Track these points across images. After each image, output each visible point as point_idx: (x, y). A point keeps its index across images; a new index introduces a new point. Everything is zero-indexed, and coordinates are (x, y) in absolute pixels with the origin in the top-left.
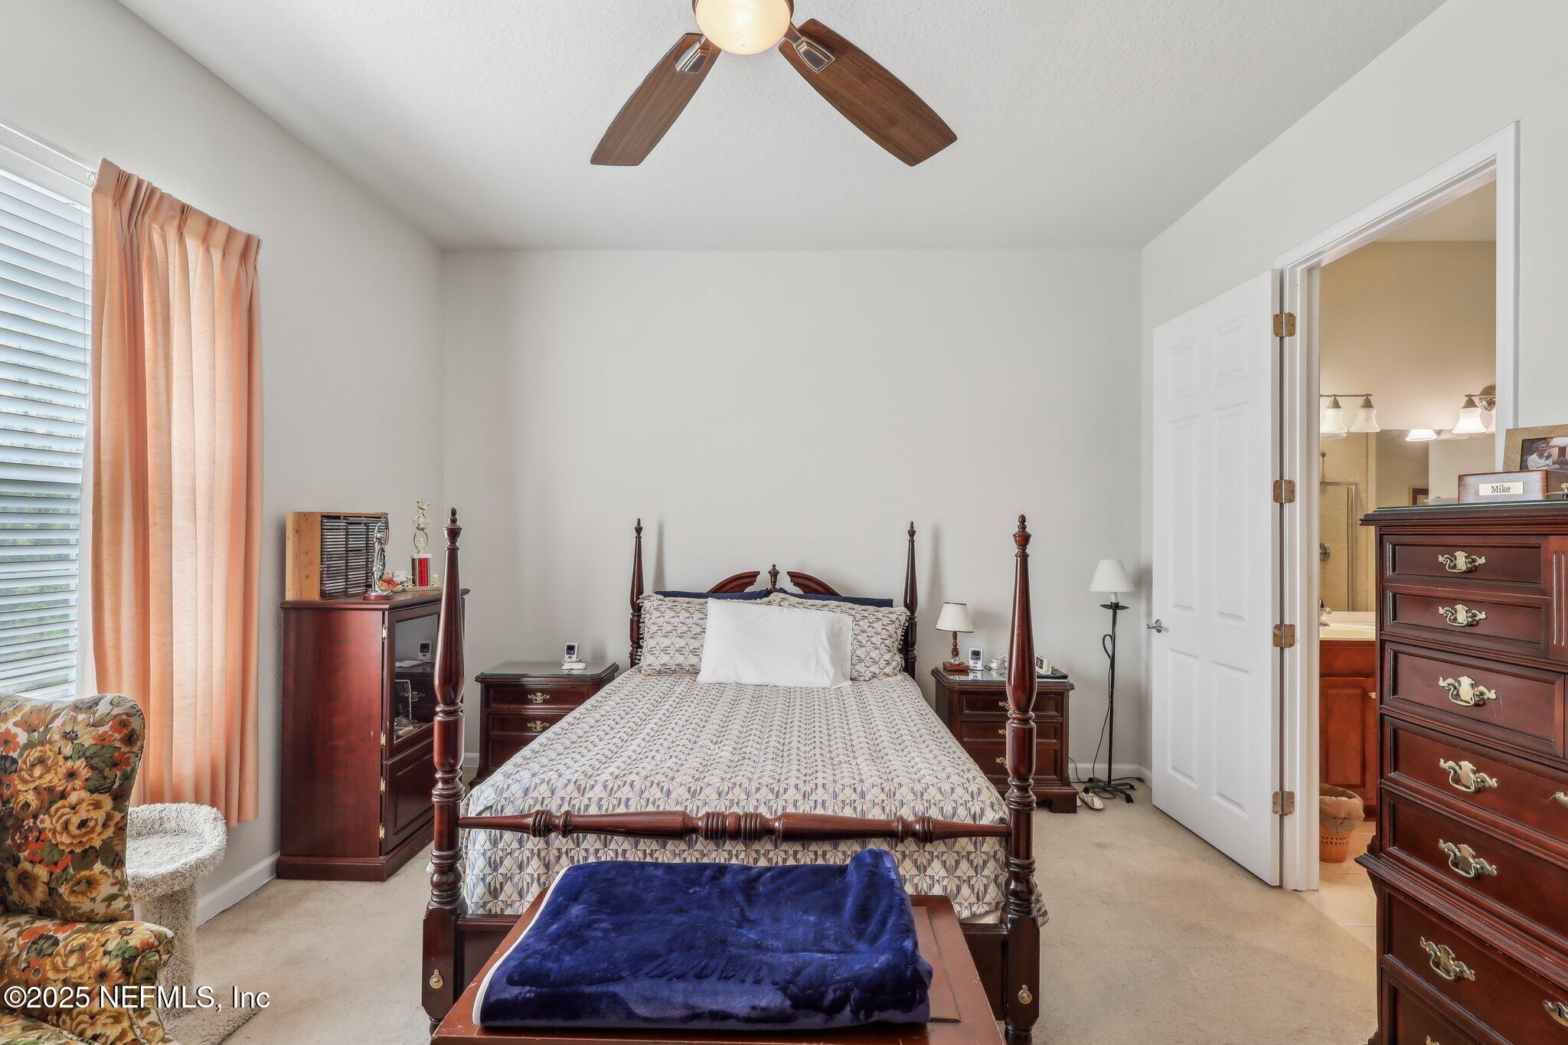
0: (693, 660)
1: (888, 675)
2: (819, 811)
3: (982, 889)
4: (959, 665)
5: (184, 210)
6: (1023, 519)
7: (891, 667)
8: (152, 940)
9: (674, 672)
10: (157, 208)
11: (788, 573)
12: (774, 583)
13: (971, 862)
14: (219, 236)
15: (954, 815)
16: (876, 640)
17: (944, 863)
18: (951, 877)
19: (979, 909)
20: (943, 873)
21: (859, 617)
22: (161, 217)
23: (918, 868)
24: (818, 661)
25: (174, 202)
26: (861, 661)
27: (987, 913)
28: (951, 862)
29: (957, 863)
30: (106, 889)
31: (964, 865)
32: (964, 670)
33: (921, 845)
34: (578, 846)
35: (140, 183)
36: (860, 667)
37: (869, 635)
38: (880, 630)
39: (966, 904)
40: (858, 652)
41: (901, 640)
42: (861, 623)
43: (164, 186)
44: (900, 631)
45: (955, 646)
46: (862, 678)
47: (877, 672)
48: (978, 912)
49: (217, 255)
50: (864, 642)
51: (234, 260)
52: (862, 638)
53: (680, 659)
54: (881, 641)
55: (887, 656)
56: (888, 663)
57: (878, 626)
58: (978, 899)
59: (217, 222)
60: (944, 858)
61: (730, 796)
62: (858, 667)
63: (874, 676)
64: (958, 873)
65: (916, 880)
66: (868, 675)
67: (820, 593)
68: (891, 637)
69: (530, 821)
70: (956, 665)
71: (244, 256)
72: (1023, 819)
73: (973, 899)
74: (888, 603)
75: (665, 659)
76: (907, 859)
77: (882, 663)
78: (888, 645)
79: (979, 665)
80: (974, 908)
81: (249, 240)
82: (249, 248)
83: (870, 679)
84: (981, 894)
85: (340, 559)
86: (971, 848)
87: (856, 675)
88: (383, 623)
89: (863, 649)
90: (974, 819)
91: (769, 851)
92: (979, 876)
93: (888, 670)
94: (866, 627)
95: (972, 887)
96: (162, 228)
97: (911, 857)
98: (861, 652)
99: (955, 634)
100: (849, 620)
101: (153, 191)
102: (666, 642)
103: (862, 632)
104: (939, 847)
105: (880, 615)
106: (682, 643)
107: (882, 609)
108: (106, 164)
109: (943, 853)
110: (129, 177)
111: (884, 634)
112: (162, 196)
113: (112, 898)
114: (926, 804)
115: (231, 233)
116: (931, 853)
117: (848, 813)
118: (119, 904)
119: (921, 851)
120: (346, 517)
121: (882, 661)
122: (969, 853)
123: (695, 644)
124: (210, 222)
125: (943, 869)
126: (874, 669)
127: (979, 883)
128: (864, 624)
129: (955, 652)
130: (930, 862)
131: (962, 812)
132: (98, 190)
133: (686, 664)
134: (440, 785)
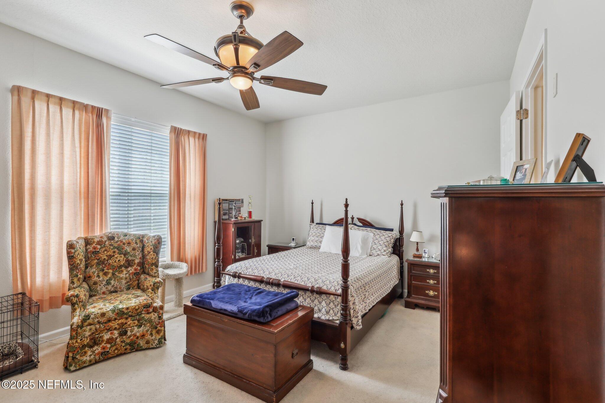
0: (320, 244)
1: (384, 255)
2: (296, 282)
3: (337, 312)
4: (419, 255)
5: (189, 132)
6: (347, 200)
7: (386, 252)
8: (159, 281)
9: (315, 248)
10: (183, 133)
11: (357, 218)
12: (353, 221)
13: (334, 304)
14: (197, 136)
15: (330, 289)
16: (381, 243)
17: (326, 302)
18: (327, 307)
19: (335, 318)
20: (325, 305)
21: (376, 234)
22: (183, 135)
23: (319, 303)
24: (357, 248)
25: (185, 130)
26: (374, 249)
27: (337, 320)
28: (328, 302)
29: (330, 303)
30: (154, 271)
31: (332, 304)
32: (420, 257)
33: (320, 295)
34: (244, 282)
35: (178, 128)
36: (374, 252)
37: (379, 240)
38: (383, 239)
39: (332, 316)
40: (374, 246)
41: (393, 243)
42: (376, 236)
43: (184, 128)
44: (392, 241)
45: (417, 247)
46: (373, 255)
47: (380, 254)
48: (335, 319)
49: (197, 140)
50: (376, 243)
51: (201, 140)
52: (376, 241)
53: (316, 244)
54: (383, 243)
55: (385, 249)
56: (385, 251)
57: (383, 238)
58: (335, 315)
59: (196, 132)
60: (326, 301)
61: (277, 275)
62: (373, 251)
63: (378, 255)
64: (330, 306)
65: (318, 306)
66: (376, 254)
67: (368, 226)
68: (388, 242)
69: (232, 274)
70: (417, 255)
71: (203, 138)
72: (345, 291)
73: (334, 315)
74: (392, 230)
75: (312, 243)
76: (316, 299)
77: (382, 251)
78: (386, 244)
79: (426, 256)
80: (334, 317)
81: (204, 135)
82: (203, 137)
83: (376, 256)
84: (336, 314)
85: (227, 210)
86: (334, 299)
87: (371, 254)
88: (233, 227)
89: (376, 245)
90: (336, 291)
91: (283, 291)
92: (336, 308)
93: (384, 253)
94: (378, 238)
95: (334, 311)
96: (184, 137)
97: (317, 299)
98: (375, 246)
99: (417, 243)
100: (372, 235)
101: (181, 129)
102: (313, 238)
103: (377, 239)
104: (324, 296)
105: (384, 234)
106: (317, 239)
107: (387, 232)
108: (172, 126)
109: (326, 299)
110: (177, 127)
111: (385, 241)
112: (183, 130)
113: (155, 273)
114: (324, 285)
115: (200, 134)
116: (323, 299)
117: (303, 283)
118: (156, 274)
119: (320, 298)
120: (229, 200)
121: (382, 250)
122: (333, 301)
123: (321, 239)
124: (195, 133)
125: (325, 304)
126: (379, 252)
127: (336, 310)
128: (377, 237)
129: (417, 250)
130: (322, 301)
131: (333, 288)
132: (171, 132)
133: (318, 246)
134: (217, 263)
